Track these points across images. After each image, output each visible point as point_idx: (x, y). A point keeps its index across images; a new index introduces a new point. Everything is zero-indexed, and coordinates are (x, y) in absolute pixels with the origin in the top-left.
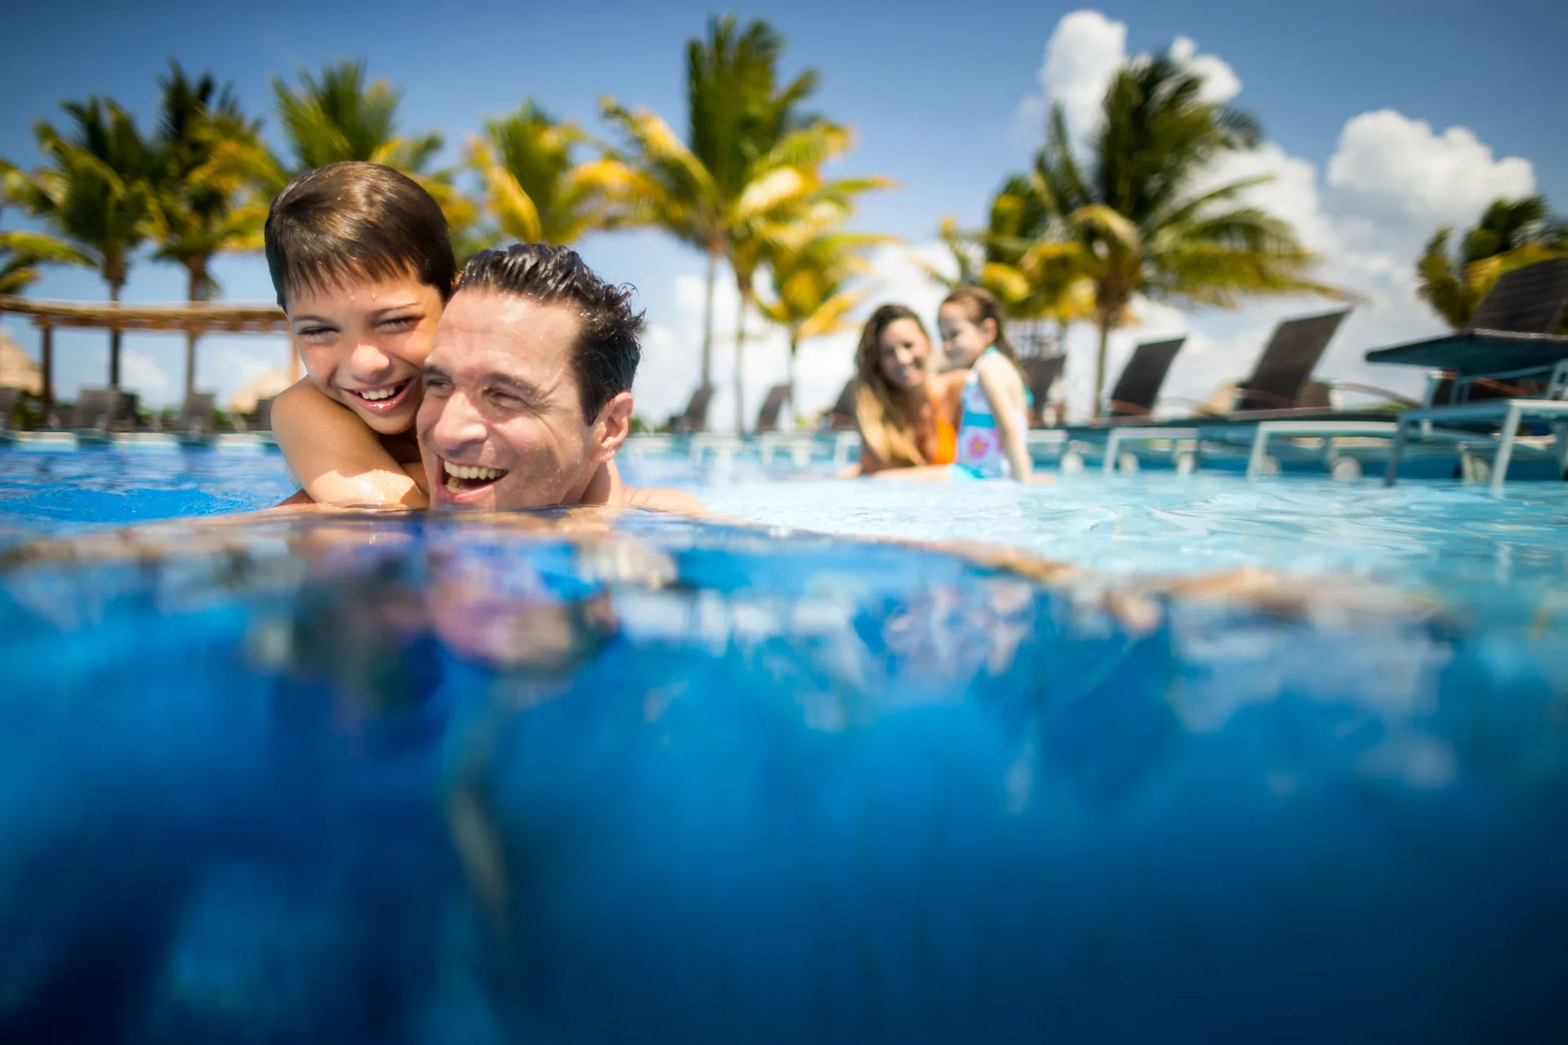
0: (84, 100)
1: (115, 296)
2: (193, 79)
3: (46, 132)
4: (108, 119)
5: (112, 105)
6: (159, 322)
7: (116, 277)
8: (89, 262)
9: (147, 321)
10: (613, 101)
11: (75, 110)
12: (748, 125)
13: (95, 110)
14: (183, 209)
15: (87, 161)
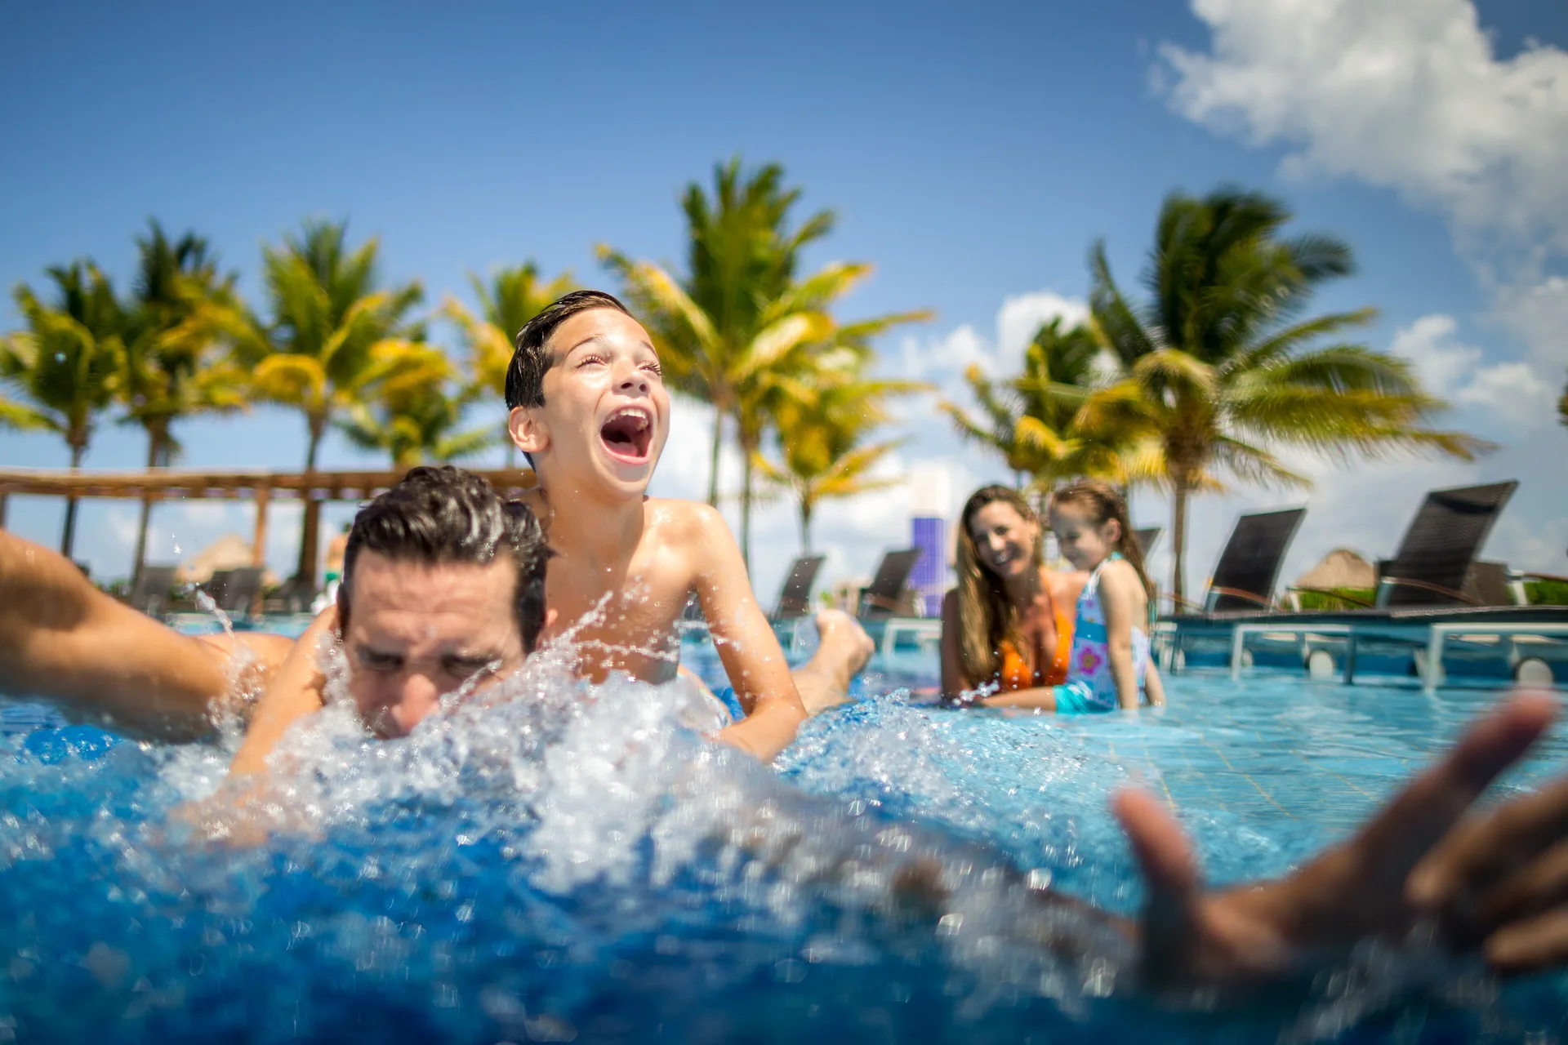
0: (66, 263)
1: (76, 462)
2: (174, 238)
3: (24, 295)
4: (87, 281)
5: (91, 266)
6: (118, 489)
7: (78, 439)
8: (52, 425)
9: (106, 488)
10: (610, 245)
11: (58, 274)
12: (756, 268)
13: (76, 274)
14: (151, 369)
15: (64, 323)
